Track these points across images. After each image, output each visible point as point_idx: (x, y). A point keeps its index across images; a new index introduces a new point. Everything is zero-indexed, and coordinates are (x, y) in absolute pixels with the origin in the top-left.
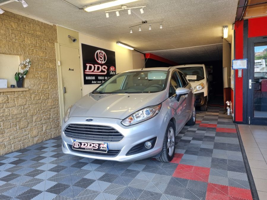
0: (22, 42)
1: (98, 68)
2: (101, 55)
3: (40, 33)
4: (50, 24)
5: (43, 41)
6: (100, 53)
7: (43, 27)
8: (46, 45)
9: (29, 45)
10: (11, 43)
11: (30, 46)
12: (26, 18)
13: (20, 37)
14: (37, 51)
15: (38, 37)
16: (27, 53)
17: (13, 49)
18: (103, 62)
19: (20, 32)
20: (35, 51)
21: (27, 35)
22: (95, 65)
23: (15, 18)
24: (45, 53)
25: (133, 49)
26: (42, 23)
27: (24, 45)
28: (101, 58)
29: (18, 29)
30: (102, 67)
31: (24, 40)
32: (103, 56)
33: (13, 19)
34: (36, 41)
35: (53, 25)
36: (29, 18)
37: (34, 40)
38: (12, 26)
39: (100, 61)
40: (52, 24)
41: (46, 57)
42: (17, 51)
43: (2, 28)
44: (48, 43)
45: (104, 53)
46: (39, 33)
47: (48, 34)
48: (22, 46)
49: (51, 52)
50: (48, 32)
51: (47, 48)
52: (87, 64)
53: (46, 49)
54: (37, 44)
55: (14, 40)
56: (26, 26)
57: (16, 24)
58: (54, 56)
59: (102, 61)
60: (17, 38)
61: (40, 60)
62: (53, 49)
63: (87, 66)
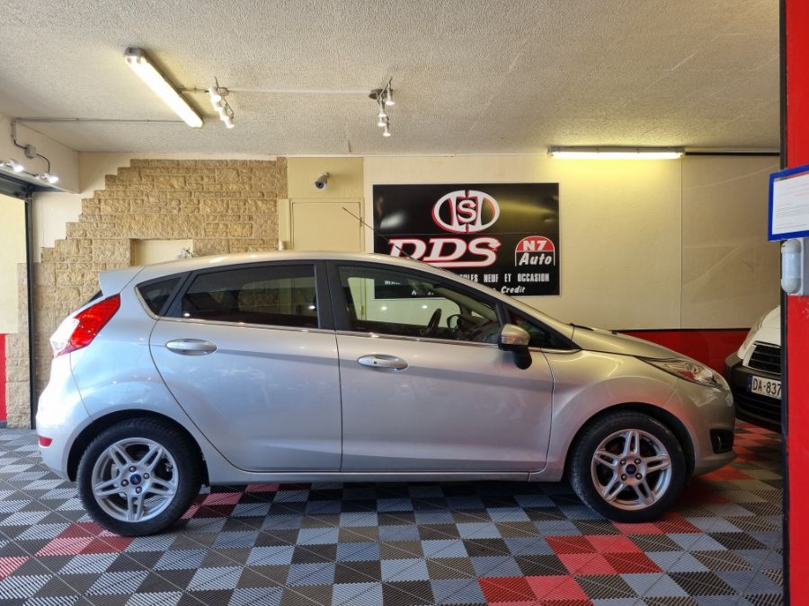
0: (193, 212)
1: (448, 249)
2: (465, 206)
3: (235, 187)
4: (267, 158)
5: (245, 202)
6: (459, 200)
7: (244, 171)
8: (254, 209)
9: (208, 216)
10: (168, 219)
11: (211, 218)
12: (204, 162)
13: (187, 203)
14: (227, 226)
15: (231, 194)
16: (203, 232)
17: (172, 229)
18: (479, 227)
19: (188, 194)
20: (221, 226)
21: (204, 197)
22: (432, 241)
23: (179, 169)
24: (247, 227)
25: (677, 155)
26: (244, 163)
27: (196, 218)
28: (467, 215)
29: (186, 188)
30: (468, 243)
31: (199, 209)
32: (475, 209)
33: (175, 171)
34: (225, 205)
35: (275, 159)
36: (211, 161)
37: (220, 203)
38: (172, 186)
39: (461, 223)
40: (273, 158)
41: (251, 235)
42: (181, 231)
43: (153, 193)
44: (259, 203)
45: (481, 196)
46: (233, 187)
47: (259, 183)
48: (193, 220)
49: (266, 222)
50: (261, 179)
51: (254, 217)
52: (392, 241)
53: (250, 218)
54: (227, 211)
55: (175, 212)
56: (202, 179)
57: (181, 179)
58: (275, 231)
59: (473, 223)
60: (182, 206)
61: (233, 244)
62: (272, 216)
63: (392, 245)
